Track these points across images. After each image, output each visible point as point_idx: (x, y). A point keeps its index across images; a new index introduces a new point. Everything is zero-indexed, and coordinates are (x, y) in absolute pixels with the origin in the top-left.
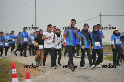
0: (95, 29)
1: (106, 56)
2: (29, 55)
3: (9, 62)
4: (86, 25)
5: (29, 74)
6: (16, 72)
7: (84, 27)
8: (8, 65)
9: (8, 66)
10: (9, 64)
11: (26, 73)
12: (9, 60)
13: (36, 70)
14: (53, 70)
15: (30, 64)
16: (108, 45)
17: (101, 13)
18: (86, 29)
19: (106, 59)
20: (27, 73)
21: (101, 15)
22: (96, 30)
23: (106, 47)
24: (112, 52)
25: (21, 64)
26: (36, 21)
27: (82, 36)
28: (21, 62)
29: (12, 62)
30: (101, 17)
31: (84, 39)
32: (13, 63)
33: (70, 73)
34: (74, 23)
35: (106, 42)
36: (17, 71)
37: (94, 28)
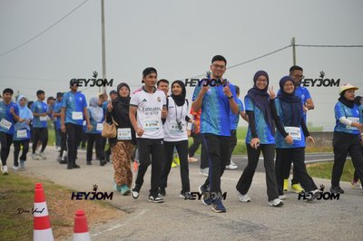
0: (285, 87)
1: (309, 166)
2: (86, 162)
3: (25, 181)
4: (261, 76)
5: (85, 219)
6: (45, 213)
7: (255, 80)
8: (24, 192)
9: (24, 195)
10: (24, 188)
11: (75, 216)
12: (26, 178)
13: (104, 205)
14: (154, 205)
15: (89, 189)
16: (314, 133)
17: (294, 38)
18: (262, 87)
20: (77, 215)
21: (294, 46)
22: (290, 89)
25: (60, 187)
26: (104, 63)
27: (251, 109)
28: (61, 184)
29: (33, 181)
30: (294, 50)
31: (256, 118)
32: (38, 187)
34: (221, 67)
36: (49, 210)
37: (282, 83)
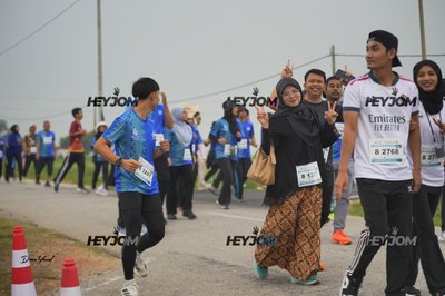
5: (75, 270)
13: (100, 252)
17: (333, 47)
19: (353, 213)
20: (66, 265)
21: (333, 55)
29: (11, 224)
30: (333, 59)
32: (18, 230)
33: (221, 263)
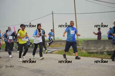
1: (58, 51)
16: (59, 41)
19: (58, 54)
23: (58, 43)
24: (65, 47)
30: (53, 15)
33: (24, 67)
35: (58, 38)
